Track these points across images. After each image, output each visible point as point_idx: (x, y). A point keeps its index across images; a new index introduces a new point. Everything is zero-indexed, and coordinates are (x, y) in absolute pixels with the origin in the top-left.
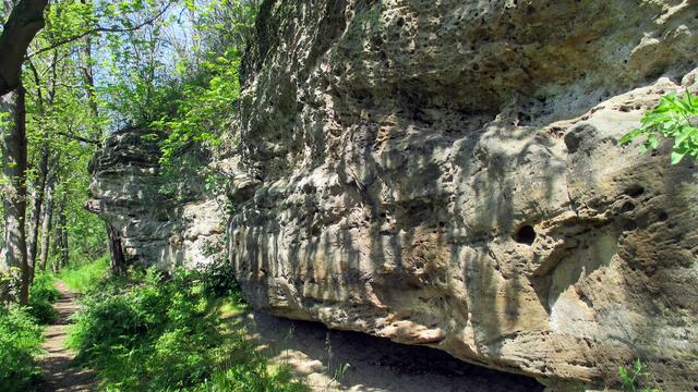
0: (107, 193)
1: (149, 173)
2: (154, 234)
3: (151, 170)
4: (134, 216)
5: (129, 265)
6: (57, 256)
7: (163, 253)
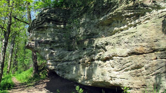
0: (38, 39)
1: (61, 27)
2: (66, 58)
3: (62, 26)
4: (52, 49)
5: (40, 72)
6: (14, 68)
7: (74, 68)
